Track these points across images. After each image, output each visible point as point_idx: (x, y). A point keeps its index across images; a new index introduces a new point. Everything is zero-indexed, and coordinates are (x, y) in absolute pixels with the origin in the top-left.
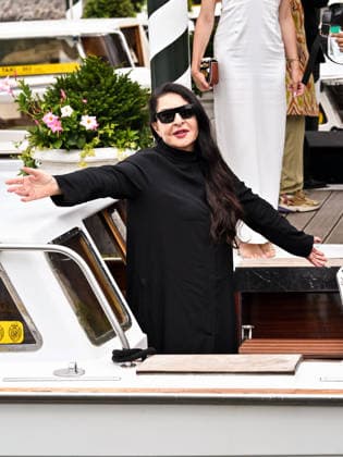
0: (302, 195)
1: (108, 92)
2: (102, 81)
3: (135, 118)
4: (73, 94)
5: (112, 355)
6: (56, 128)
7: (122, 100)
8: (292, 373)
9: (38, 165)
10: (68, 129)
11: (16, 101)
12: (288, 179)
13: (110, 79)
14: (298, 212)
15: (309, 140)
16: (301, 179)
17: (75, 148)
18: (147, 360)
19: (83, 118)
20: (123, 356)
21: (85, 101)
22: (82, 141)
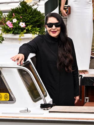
1: (29, 14)
2: (28, 10)
3: (38, 23)
4: (17, 15)
5: (40, 106)
6: (11, 26)
7: (34, 17)
9: (4, 39)
10: (15, 27)
13: (30, 10)
17: (17, 33)
18: (52, 108)
19: (20, 23)
20: (44, 106)
21: (21, 17)
22: (20, 31)
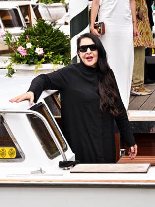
0: (143, 87)
1: (49, 36)
2: (46, 31)
3: (62, 49)
4: (32, 37)
5: (58, 164)
6: (24, 53)
7: (56, 40)
8: (146, 173)
9: (15, 71)
10: (29, 54)
11: (4, 41)
12: (136, 79)
13: (50, 30)
14: (141, 95)
15: (147, 60)
16: (142, 79)
17: (33, 63)
18: (75, 166)
19: (37, 49)
20: (64, 164)
21: (38, 41)
22: (36, 60)
